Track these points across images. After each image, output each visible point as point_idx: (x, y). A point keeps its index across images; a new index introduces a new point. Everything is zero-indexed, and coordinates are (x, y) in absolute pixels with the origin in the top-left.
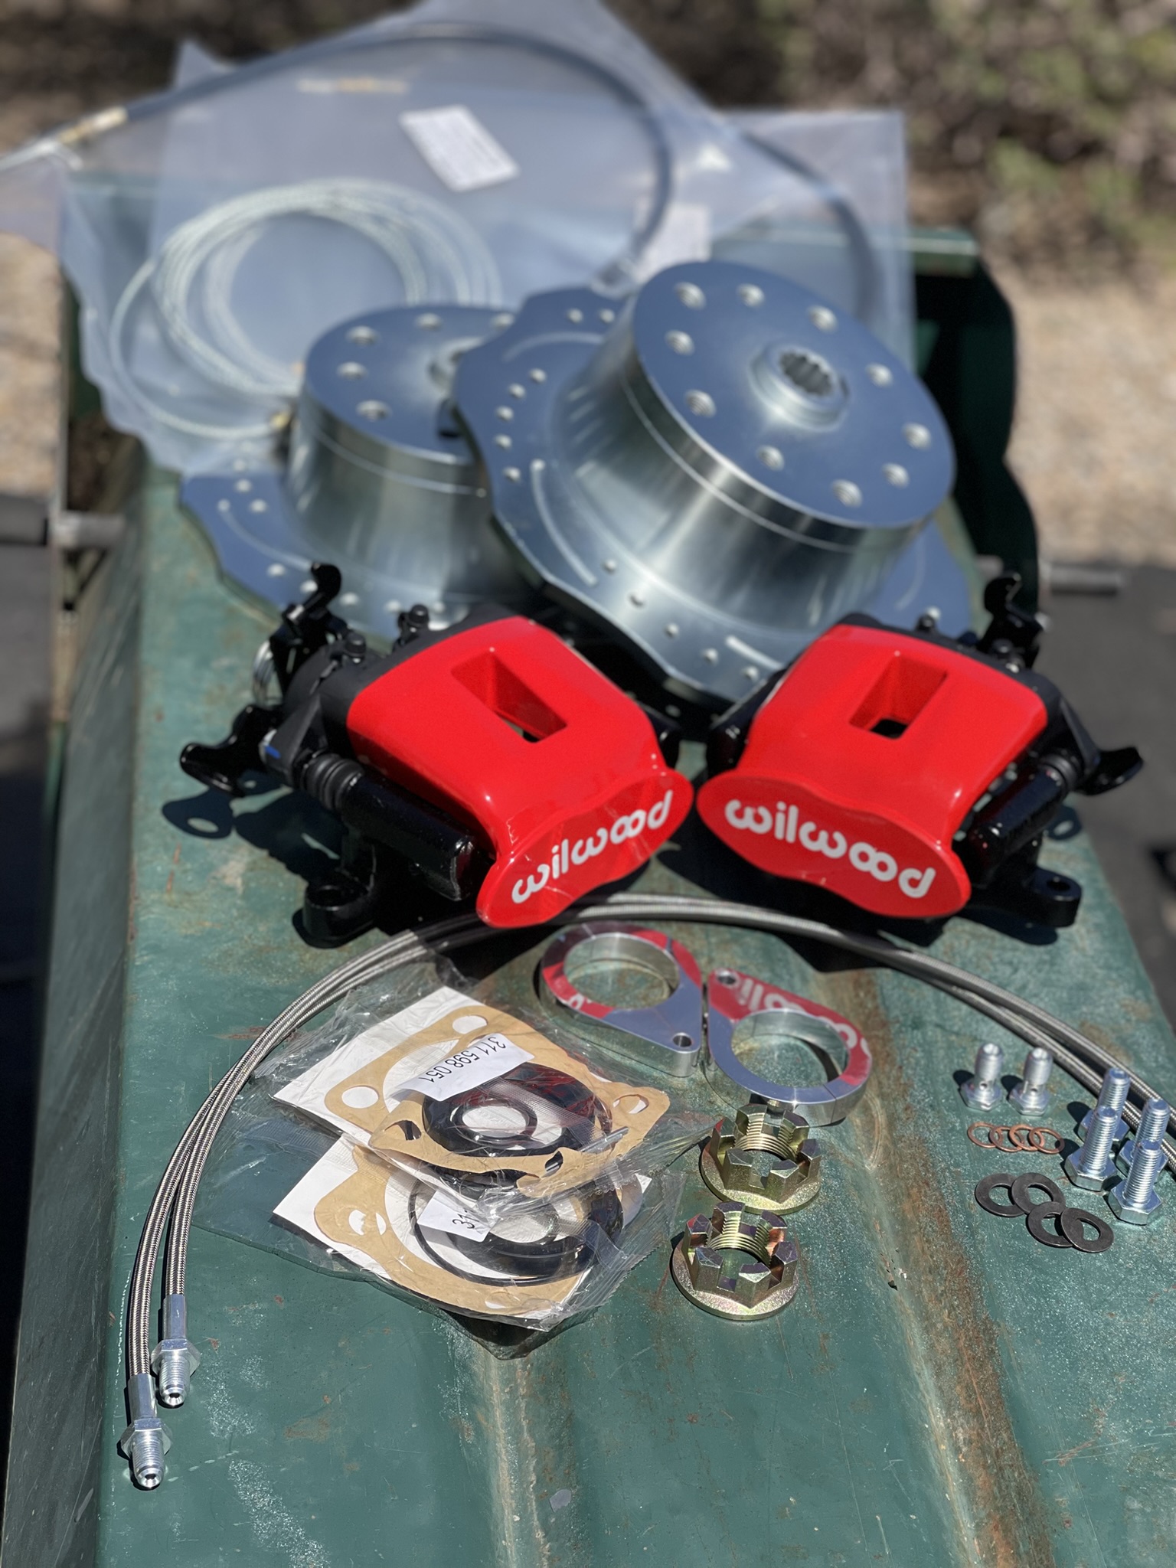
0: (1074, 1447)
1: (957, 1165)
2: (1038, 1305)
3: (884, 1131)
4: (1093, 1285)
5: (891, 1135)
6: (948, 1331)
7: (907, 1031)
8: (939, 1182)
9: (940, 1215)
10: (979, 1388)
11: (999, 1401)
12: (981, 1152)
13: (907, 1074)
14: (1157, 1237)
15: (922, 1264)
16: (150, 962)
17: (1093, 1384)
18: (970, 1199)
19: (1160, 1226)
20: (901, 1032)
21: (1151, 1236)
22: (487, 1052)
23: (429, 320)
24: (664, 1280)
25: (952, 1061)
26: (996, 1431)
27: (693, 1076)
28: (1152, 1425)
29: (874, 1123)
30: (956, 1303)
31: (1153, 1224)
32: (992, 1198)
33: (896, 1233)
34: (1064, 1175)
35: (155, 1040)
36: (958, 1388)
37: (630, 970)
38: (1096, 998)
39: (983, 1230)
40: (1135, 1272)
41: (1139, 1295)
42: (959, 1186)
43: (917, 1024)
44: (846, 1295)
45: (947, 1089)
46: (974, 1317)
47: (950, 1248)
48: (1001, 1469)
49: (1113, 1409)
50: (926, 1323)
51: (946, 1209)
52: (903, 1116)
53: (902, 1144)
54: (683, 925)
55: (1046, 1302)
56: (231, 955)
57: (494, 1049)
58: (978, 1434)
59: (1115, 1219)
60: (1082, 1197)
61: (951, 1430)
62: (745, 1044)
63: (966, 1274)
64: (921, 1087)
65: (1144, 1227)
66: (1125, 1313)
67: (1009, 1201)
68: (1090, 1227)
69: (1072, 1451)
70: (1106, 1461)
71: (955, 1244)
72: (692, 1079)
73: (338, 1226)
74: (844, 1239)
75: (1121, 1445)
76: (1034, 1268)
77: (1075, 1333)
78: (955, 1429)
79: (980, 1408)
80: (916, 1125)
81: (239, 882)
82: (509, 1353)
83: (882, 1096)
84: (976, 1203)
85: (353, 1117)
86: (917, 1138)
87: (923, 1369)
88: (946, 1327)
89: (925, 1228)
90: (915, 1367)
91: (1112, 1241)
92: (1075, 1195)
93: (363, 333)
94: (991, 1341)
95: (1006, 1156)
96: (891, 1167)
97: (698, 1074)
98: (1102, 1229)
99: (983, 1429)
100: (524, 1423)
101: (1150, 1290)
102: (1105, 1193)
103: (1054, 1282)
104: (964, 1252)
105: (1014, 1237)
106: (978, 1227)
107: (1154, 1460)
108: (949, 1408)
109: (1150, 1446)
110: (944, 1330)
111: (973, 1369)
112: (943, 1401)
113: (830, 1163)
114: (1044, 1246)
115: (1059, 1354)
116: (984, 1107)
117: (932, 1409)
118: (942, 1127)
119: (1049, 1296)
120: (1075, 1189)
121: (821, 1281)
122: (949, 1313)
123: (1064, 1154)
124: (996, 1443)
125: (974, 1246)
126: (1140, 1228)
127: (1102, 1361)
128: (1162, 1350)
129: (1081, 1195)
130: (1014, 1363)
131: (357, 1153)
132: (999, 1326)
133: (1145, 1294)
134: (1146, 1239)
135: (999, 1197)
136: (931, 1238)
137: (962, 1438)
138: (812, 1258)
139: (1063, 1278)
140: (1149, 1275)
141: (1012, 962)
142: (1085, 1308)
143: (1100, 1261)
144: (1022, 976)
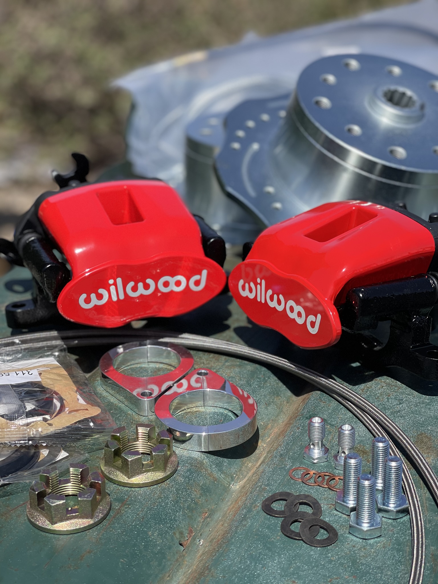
1: (268, 485)
2: (247, 566)
3: (255, 469)
4: (296, 563)
8: (251, 493)
9: (237, 510)
12: (290, 482)
14: (369, 548)
18: (258, 503)
19: (376, 542)
20: (300, 420)
21: (364, 546)
24: (24, 504)
29: (255, 466)
31: (372, 540)
32: (274, 505)
34: (334, 503)
37: (166, 369)
39: (251, 520)
40: (333, 563)
41: (325, 576)
42: (258, 496)
46: (203, 566)
47: (227, 527)
51: (242, 507)
54: (216, 355)
55: (255, 565)
63: (220, 541)
64: (285, 446)
65: (364, 541)
67: (282, 509)
68: (325, 532)
71: (230, 525)
76: (265, 546)
80: (267, 464)
84: (261, 505)
88: (191, 572)
89: (227, 518)
91: (334, 544)
92: (332, 515)
95: (305, 487)
96: (243, 487)
98: (331, 535)
101: (335, 575)
103: (271, 556)
105: (268, 528)
106: (249, 518)
110: (189, 573)
114: (283, 536)
116: (312, 460)
119: (260, 563)
120: (335, 512)
125: (237, 527)
126: (361, 540)
129: (336, 515)
132: (210, 572)
133: (329, 577)
135: (279, 506)
136: (225, 523)
139: (279, 555)
140: (342, 566)
141: (402, 400)
142: (279, 574)
143: (315, 552)
144: (403, 406)
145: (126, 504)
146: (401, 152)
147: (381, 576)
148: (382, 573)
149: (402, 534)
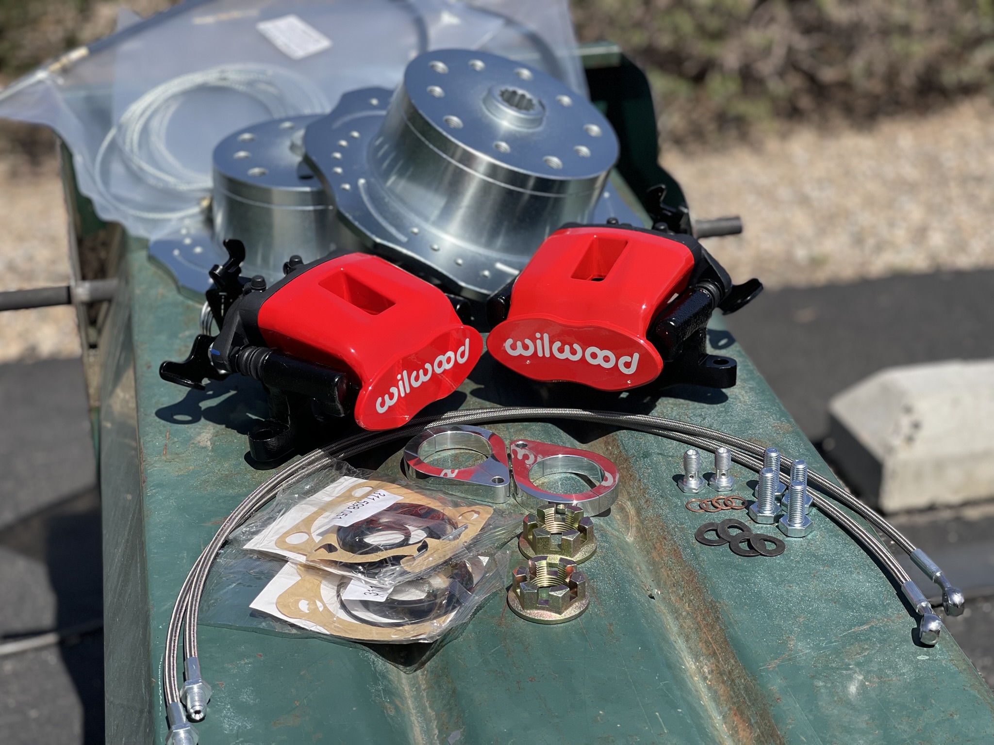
0: (777, 659)
1: (682, 524)
2: (743, 588)
3: (635, 517)
4: (776, 573)
5: (640, 519)
6: (690, 615)
7: (640, 460)
8: (672, 535)
9: (676, 553)
10: (713, 640)
11: (726, 643)
12: (696, 514)
13: (643, 483)
14: (813, 542)
15: (669, 583)
16: (157, 493)
17: (784, 625)
18: (692, 540)
19: (814, 536)
20: (637, 461)
21: (809, 542)
22: (373, 499)
23: (287, 125)
24: (504, 610)
25: (671, 471)
26: (726, 661)
27: (508, 502)
28: (824, 640)
29: (628, 516)
30: (692, 598)
31: (809, 536)
32: (706, 537)
33: (650, 571)
34: (750, 519)
35: (165, 532)
36: (700, 644)
37: (461, 453)
38: (755, 425)
39: (703, 555)
40: (801, 563)
41: (806, 573)
42: (684, 535)
43: (646, 455)
44: (620, 600)
45: (670, 486)
46: (704, 602)
47: (684, 569)
48: (733, 680)
49: (798, 635)
50: (676, 615)
51: (678, 549)
52: (645, 506)
53: (647, 522)
55: (748, 586)
56: (208, 482)
57: (378, 497)
58: (716, 666)
59: (785, 537)
60: (763, 528)
61: (700, 669)
62: (539, 481)
63: (695, 580)
64: (653, 487)
65: (804, 538)
66: (798, 584)
67: (717, 537)
68: (770, 543)
69: (776, 661)
70: (798, 663)
71: (687, 566)
72: (508, 504)
73: (292, 610)
74: (616, 572)
75: (806, 653)
76: (737, 570)
77: (768, 599)
78: (702, 667)
79: (715, 651)
80: (654, 508)
81: (209, 443)
82: (412, 670)
83: (631, 499)
84: (696, 541)
85: (294, 549)
86: (655, 515)
87: (677, 640)
88: (688, 613)
89: (667, 563)
90: (672, 638)
91: (784, 548)
92: (759, 528)
93: (247, 136)
94: (716, 612)
95: (712, 515)
96: (642, 536)
97: (512, 500)
98: (777, 543)
99: (719, 662)
100: (427, 704)
101: (813, 570)
102: (777, 524)
103: (752, 575)
104: (693, 569)
105: (723, 556)
106: (700, 554)
107: (829, 658)
108: (696, 657)
109: (825, 652)
110: (687, 615)
111: (707, 631)
112: (693, 655)
113: (602, 535)
114: (742, 557)
115: (760, 612)
116: (694, 491)
117: (686, 660)
118: (669, 506)
119: (749, 583)
120: (758, 525)
121: (604, 596)
122: (689, 605)
123: (747, 508)
124: (728, 667)
125: (699, 565)
126: (801, 539)
127: (788, 611)
128: (825, 601)
129: (762, 527)
130: (732, 620)
131: (300, 569)
132: (720, 603)
133: (810, 573)
134: (806, 544)
135: (711, 536)
136: (672, 567)
137: (707, 671)
138: (597, 585)
139: (757, 572)
140: (810, 563)
141: (702, 415)
142: (773, 585)
143: (778, 560)
144: (708, 421)
145: (589, 580)
146: (555, 161)
147: (846, 559)
148: (843, 556)
149: (824, 523)
